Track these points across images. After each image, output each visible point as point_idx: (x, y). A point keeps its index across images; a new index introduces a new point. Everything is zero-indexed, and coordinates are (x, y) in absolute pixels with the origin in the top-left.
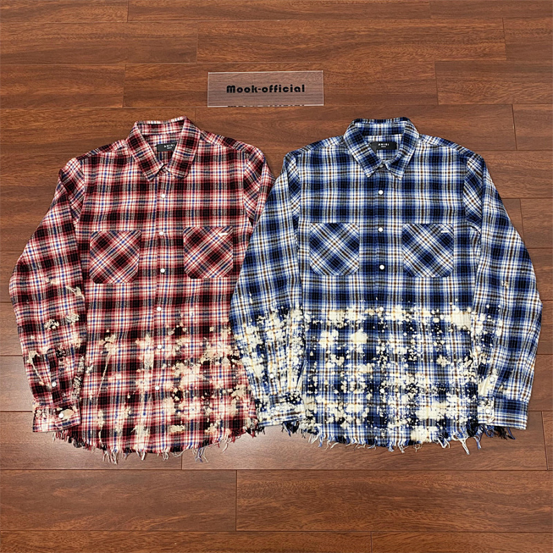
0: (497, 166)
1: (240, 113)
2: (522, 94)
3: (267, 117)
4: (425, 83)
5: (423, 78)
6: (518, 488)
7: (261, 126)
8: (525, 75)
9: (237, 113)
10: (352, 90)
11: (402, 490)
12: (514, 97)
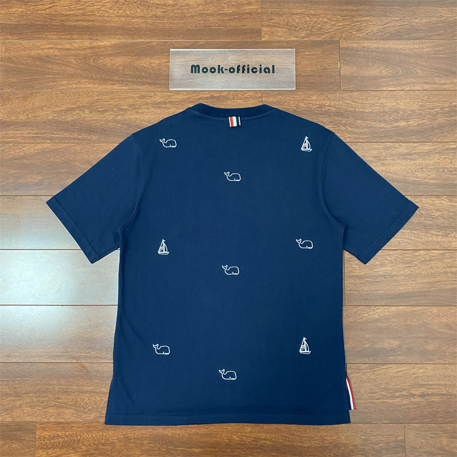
0: (318, 108)
1: (52, 48)
2: (350, 29)
3: (81, 53)
4: (249, 16)
5: (247, 11)
6: (317, 440)
7: (74, 62)
8: (355, 9)
9: (49, 48)
10: (171, 23)
11: (200, 442)
12: (342, 32)
